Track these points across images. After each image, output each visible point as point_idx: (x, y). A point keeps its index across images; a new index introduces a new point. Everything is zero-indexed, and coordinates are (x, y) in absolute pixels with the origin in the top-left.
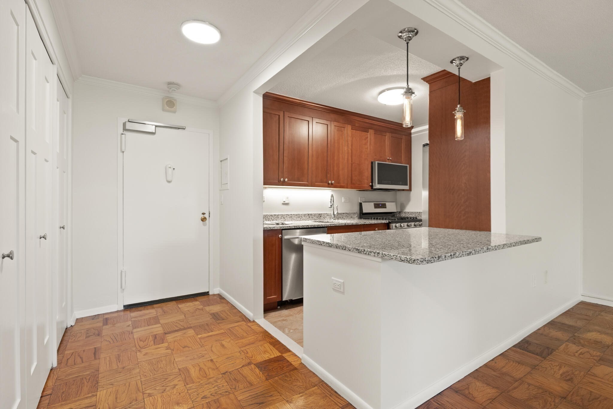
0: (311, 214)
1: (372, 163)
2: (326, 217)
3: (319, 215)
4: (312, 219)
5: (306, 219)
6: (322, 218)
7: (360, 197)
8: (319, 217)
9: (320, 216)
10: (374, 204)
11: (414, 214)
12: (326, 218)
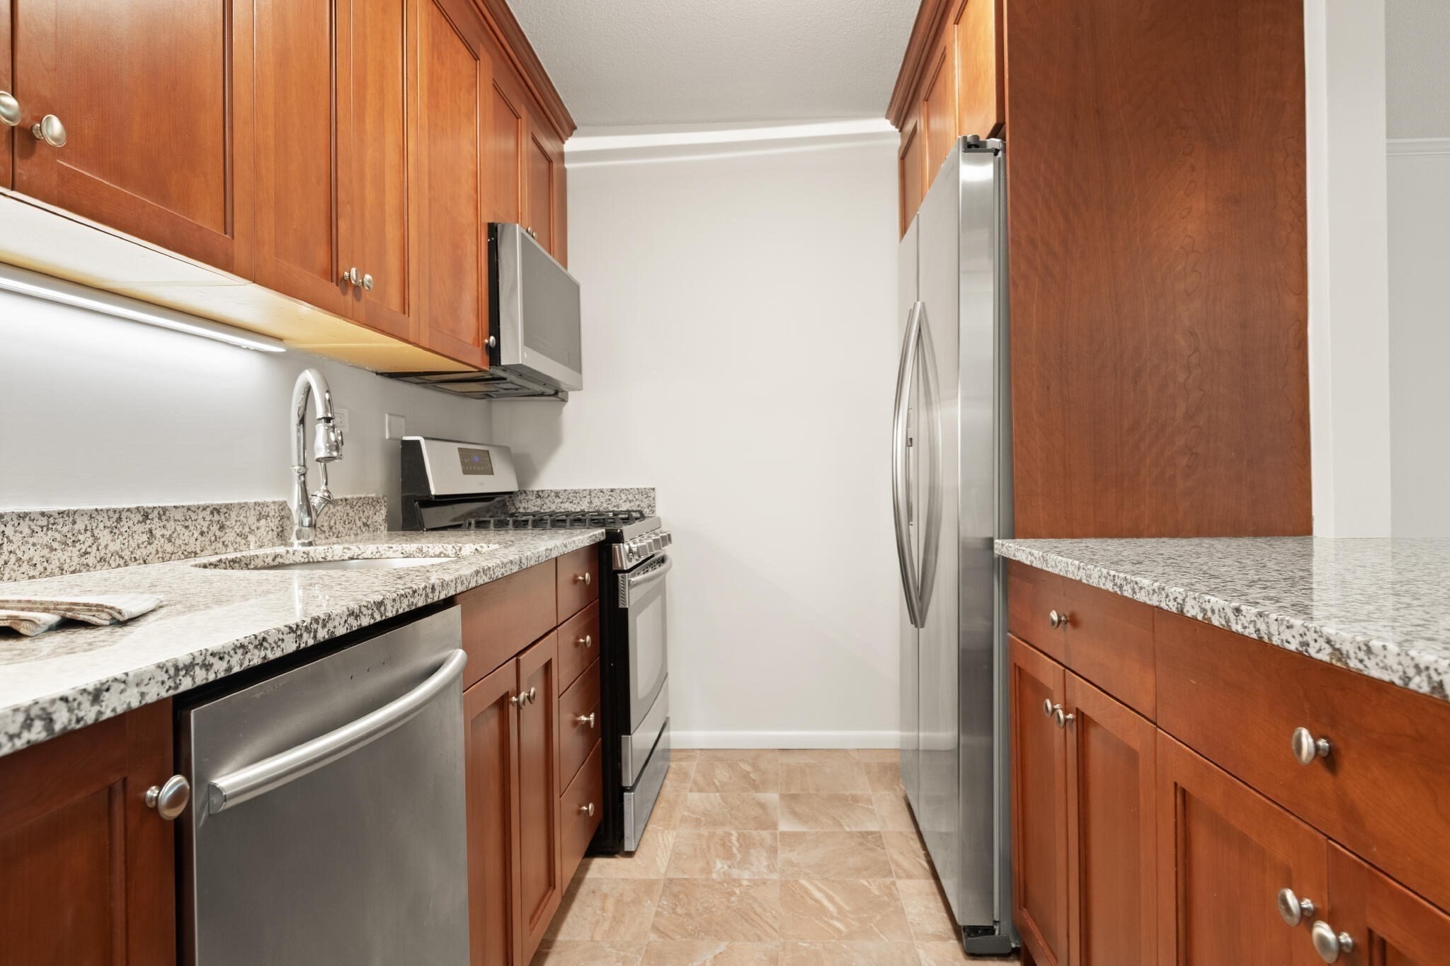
0: (165, 510)
1: (493, 230)
2: (251, 531)
3: (216, 517)
4: (169, 548)
5: (126, 554)
6: (230, 536)
7: (390, 414)
8: (215, 528)
9: (222, 528)
10: (460, 449)
11: (587, 499)
12: (251, 538)
